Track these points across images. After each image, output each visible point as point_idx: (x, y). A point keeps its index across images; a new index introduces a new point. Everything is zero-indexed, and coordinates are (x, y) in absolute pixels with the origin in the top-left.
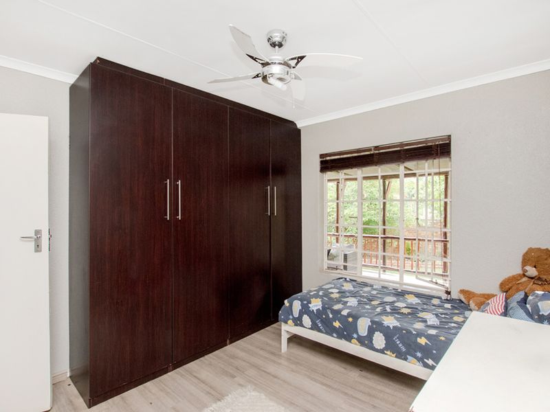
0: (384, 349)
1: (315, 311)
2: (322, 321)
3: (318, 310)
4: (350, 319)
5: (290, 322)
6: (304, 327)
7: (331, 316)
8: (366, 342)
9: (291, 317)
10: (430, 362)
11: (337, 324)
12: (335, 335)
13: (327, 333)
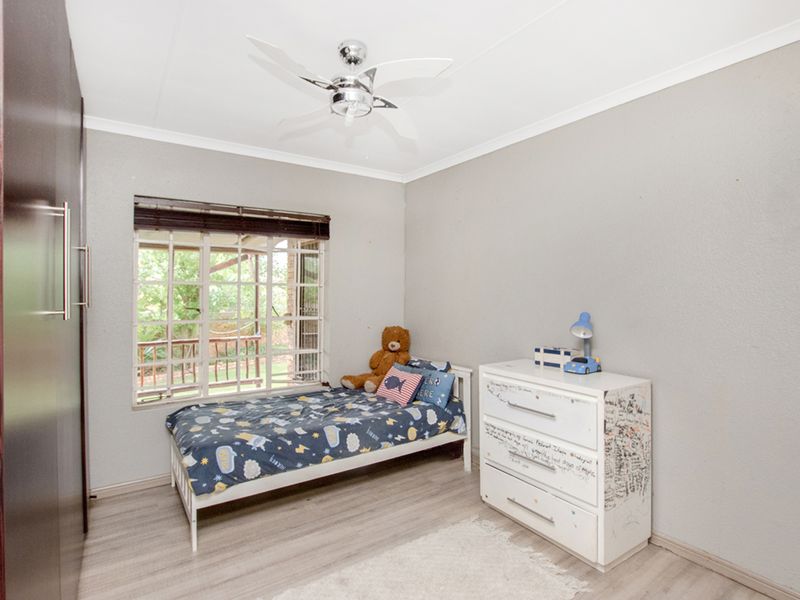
0: (361, 448)
1: (263, 448)
2: (278, 456)
3: (266, 444)
4: (316, 435)
5: (220, 486)
6: (248, 480)
7: (289, 443)
8: (340, 452)
9: (218, 478)
10: (399, 438)
11: (301, 449)
12: (299, 465)
13: (288, 468)
